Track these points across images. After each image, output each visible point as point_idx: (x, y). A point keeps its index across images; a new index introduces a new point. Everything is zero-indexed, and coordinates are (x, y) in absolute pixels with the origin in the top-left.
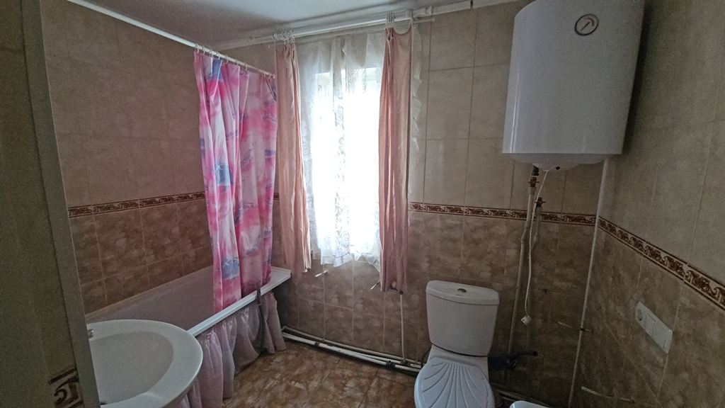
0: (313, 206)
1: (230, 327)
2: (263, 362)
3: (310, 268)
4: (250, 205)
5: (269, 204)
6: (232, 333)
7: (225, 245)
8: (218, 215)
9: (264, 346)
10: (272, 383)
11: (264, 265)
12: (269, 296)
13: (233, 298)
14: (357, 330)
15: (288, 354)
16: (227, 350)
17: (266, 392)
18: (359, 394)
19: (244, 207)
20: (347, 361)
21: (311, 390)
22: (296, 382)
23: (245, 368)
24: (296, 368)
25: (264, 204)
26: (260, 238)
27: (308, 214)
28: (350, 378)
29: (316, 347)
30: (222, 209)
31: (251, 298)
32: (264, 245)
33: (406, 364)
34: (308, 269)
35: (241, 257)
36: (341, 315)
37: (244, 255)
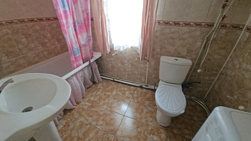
0: (109, 24)
1: (81, 75)
2: (95, 86)
3: (110, 51)
4: (80, 22)
5: (89, 22)
6: (82, 77)
7: (72, 41)
8: (66, 26)
9: (94, 81)
10: (99, 93)
11: (90, 51)
12: (94, 63)
13: (80, 64)
14: (128, 75)
15: (104, 83)
16: (81, 83)
17: (97, 96)
18: (131, 96)
19: (78, 23)
20: (125, 85)
21: (113, 95)
22: (108, 92)
23: (88, 88)
24: (107, 88)
25: (87, 22)
26: (87, 39)
27: (107, 27)
28: (127, 91)
29: (113, 81)
30: (67, 23)
31: (87, 63)
32: (89, 42)
33: (147, 86)
34: (109, 52)
35: (80, 47)
36: (122, 69)
37: (82, 46)
